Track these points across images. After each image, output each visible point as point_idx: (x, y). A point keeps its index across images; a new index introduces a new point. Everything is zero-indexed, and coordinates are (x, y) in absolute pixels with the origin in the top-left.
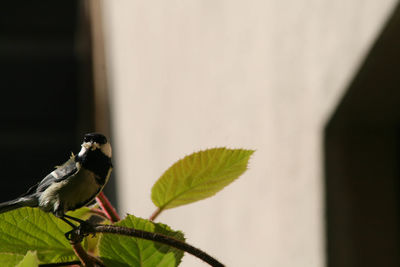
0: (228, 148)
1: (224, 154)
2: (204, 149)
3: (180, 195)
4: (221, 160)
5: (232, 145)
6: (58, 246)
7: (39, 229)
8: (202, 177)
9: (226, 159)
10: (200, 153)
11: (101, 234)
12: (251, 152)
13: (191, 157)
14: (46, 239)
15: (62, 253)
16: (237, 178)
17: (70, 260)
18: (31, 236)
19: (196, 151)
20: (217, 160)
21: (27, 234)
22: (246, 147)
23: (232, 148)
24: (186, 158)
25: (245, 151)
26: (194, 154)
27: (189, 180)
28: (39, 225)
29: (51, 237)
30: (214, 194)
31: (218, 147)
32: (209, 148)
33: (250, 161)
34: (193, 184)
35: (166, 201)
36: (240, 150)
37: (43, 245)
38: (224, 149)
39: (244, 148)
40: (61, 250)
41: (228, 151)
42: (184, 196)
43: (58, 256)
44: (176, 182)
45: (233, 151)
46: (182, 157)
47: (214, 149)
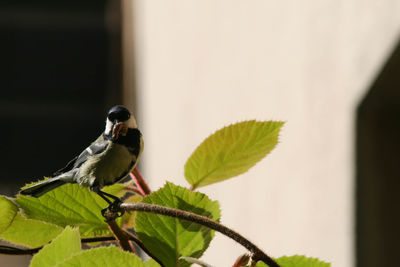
0: (258, 120)
1: (254, 128)
2: (234, 123)
3: (213, 171)
4: (252, 133)
5: (262, 118)
6: (94, 220)
7: (77, 203)
8: (234, 152)
9: (257, 131)
10: (231, 127)
11: (135, 213)
12: (281, 124)
13: (221, 133)
14: (83, 213)
15: (97, 227)
16: (268, 152)
17: (104, 235)
18: (68, 209)
19: (227, 125)
20: (248, 134)
21: (64, 207)
22: (276, 118)
23: (262, 121)
24: (217, 133)
25: (275, 123)
26: (225, 128)
27: (221, 156)
28: (77, 199)
29: (87, 210)
30: (246, 170)
31: (248, 120)
32: (240, 121)
33: (280, 133)
34: (225, 159)
35: (200, 177)
36: (270, 123)
37: (79, 218)
38: (254, 121)
39: (274, 120)
40: (96, 224)
41: (258, 123)
43: (91, 230)
44: (208, 158)
45: (263, 124)
46: (213, 132)
47: (245, 122)
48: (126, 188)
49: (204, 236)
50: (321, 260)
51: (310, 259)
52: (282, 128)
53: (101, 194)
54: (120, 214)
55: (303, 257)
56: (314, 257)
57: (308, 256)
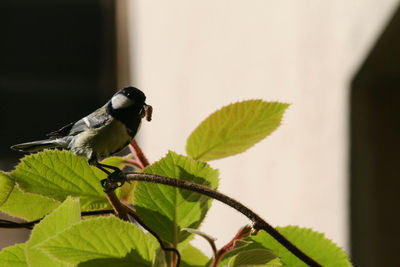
0: (264, 100)
1: (259, 108)
2: (240, 101)
3: (214, 148)
4: (257, 112)
5: (268, 98)
6: (92, 193)
7: (76, 175)
8: (237, 130)
9: (262, 111)
10: (237, 104)
11: (136, 183)
12: (286, 106)
13: (227, 109)
14: (81, 185)
15: (94, 200)
16: (269, 134)
17: (101, 208)
18: (66, 181)
19: (234, 102)
20: (253, 112)
21: (63, 179)
22: (282, 100)
23: (269, 101)
24: (223, 108)
25: (281, 104)
27: (224, 133)
28: (76, 171)
29: (86, 182)
30: (245, 150)
31: (255, 99)
32: (246, 99)
33: (284, 115)
34: (227, 137)
35: (200, 152)
36: (276, 103)
37: (77, 190)
38: (260, 101)
39: (280, 101)
40: (93, 196)
41: (264, 103)
42: (216, 150)
43: (89, 203)
44: (211, 133)
45: (269, 104)
46: (219, 108)
47: (251, 101)
48: (125, 162)
49: (202, 206)
50: (314, 230)
51: (303, 230)
52: (287, 110)
53: (100, 166)
54: (119, 184)
55: (296, 228)
56: (308, 227)
57: (301, 227)
